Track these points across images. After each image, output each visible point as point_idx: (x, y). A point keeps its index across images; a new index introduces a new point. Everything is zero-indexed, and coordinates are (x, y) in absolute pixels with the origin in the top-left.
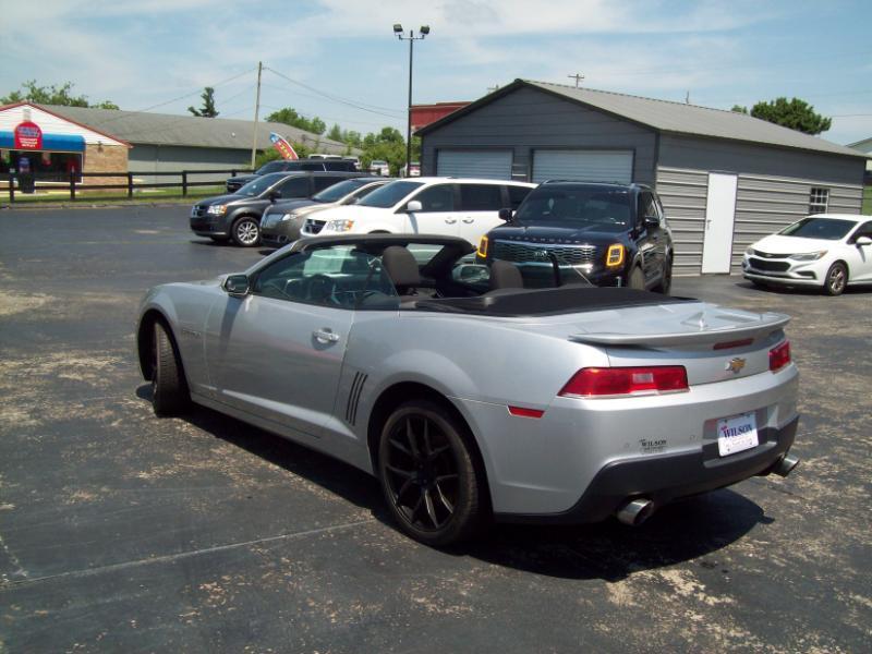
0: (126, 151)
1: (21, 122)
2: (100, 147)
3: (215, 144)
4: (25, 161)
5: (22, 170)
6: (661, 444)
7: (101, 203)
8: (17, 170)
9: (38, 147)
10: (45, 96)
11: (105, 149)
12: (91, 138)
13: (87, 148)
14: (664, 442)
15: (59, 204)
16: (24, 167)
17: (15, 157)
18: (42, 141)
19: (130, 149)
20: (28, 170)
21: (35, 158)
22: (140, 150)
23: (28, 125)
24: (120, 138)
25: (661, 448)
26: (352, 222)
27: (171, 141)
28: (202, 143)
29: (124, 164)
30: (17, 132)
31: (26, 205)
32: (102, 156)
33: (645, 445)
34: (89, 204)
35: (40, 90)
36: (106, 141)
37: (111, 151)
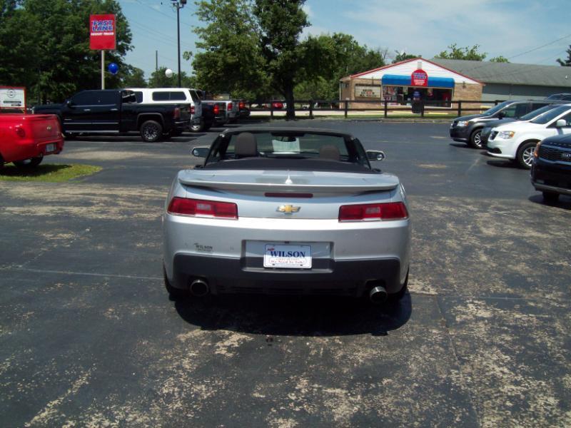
0: (481, 88)
1: (416, 69)
2: (464, 85)
3: (552, 83)
4: (417, 94)
5: (414, 99)
6: (209, 249)
7: (437, 120)
8: (412, 99)
9: (425, 85)
10: (461, 54)
11: (467, 87)
12: (458, 79)
13: (456, 85)
14: (211, 248)
15: (413, 120)
16: (416, 97)
17: (411, 91)
18: (428, 82)
19: (483, 87)
20: (418, 99)
21: (422, 91)
22: (490, 87)
23: (420, 71)
24: (477, 79)
25: (209, 251)
26: (514, 133)
27: (521, 82)
28: (543, 83)
29: (479, 96)
30: (413, 76)
31: (393, 119)
32: (465, 91)
33: (198, 247)
34: (431, 120)
35: (458, 50)
36: (468, 81)
37: (471, 87)
